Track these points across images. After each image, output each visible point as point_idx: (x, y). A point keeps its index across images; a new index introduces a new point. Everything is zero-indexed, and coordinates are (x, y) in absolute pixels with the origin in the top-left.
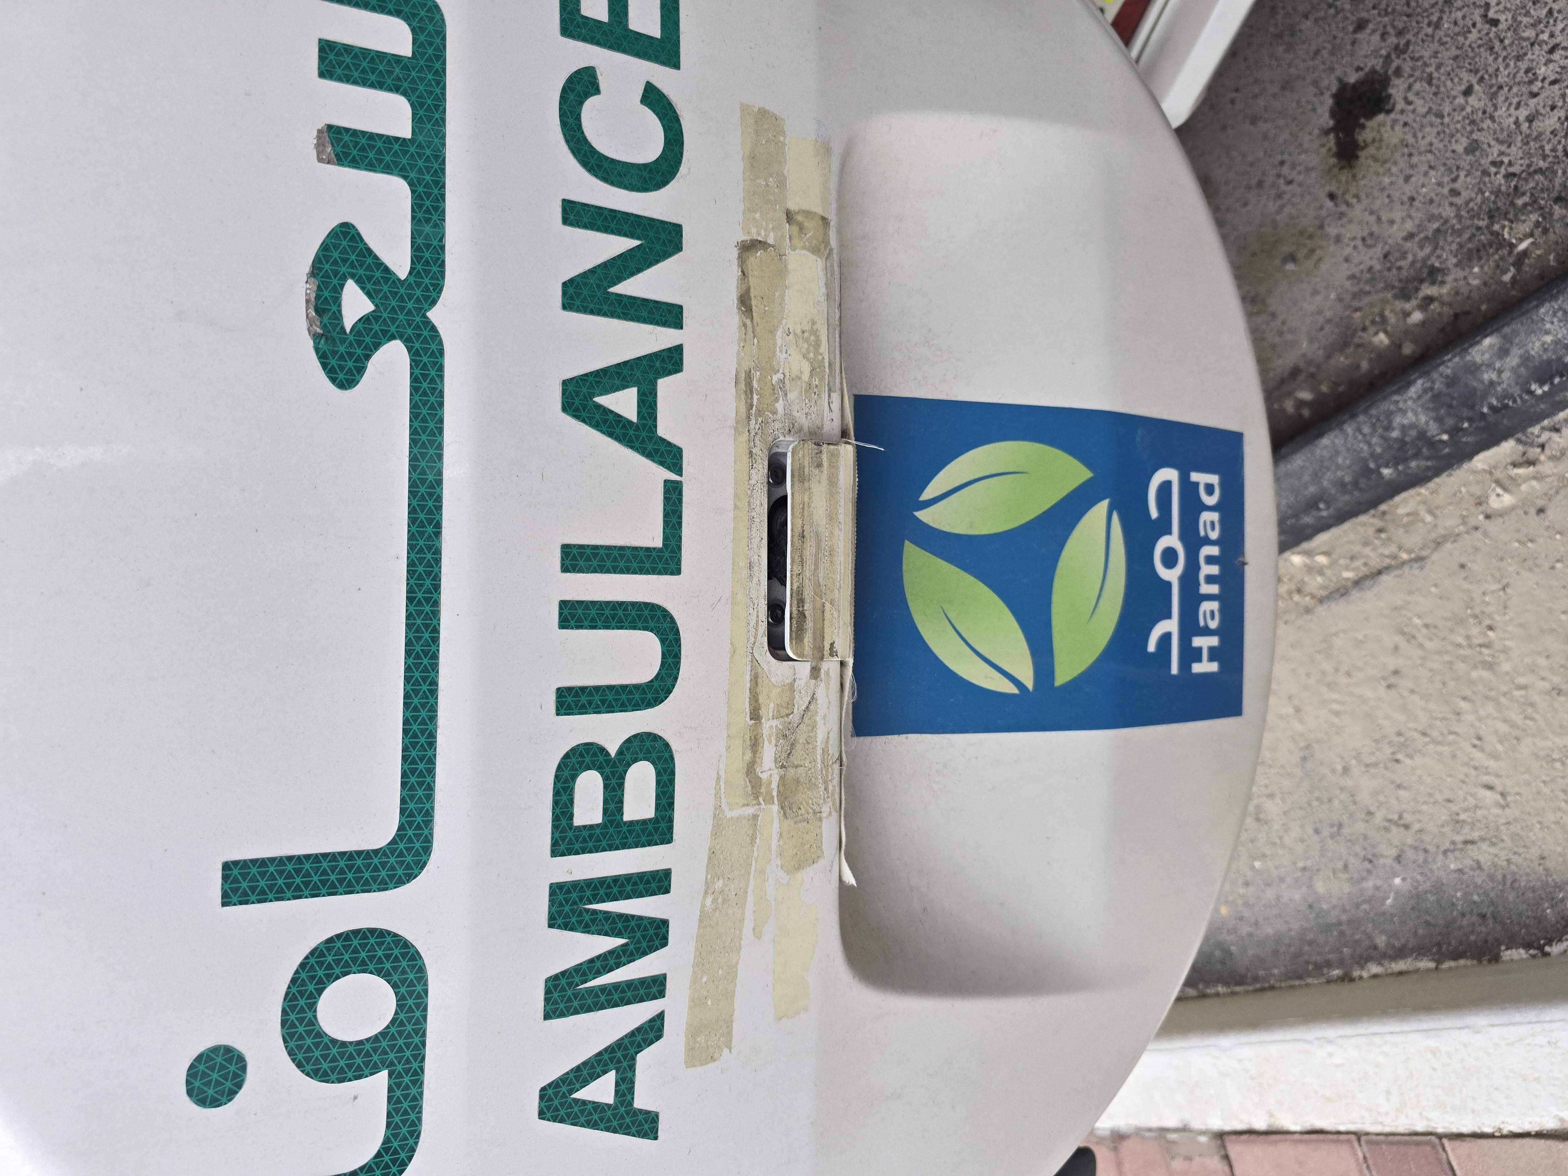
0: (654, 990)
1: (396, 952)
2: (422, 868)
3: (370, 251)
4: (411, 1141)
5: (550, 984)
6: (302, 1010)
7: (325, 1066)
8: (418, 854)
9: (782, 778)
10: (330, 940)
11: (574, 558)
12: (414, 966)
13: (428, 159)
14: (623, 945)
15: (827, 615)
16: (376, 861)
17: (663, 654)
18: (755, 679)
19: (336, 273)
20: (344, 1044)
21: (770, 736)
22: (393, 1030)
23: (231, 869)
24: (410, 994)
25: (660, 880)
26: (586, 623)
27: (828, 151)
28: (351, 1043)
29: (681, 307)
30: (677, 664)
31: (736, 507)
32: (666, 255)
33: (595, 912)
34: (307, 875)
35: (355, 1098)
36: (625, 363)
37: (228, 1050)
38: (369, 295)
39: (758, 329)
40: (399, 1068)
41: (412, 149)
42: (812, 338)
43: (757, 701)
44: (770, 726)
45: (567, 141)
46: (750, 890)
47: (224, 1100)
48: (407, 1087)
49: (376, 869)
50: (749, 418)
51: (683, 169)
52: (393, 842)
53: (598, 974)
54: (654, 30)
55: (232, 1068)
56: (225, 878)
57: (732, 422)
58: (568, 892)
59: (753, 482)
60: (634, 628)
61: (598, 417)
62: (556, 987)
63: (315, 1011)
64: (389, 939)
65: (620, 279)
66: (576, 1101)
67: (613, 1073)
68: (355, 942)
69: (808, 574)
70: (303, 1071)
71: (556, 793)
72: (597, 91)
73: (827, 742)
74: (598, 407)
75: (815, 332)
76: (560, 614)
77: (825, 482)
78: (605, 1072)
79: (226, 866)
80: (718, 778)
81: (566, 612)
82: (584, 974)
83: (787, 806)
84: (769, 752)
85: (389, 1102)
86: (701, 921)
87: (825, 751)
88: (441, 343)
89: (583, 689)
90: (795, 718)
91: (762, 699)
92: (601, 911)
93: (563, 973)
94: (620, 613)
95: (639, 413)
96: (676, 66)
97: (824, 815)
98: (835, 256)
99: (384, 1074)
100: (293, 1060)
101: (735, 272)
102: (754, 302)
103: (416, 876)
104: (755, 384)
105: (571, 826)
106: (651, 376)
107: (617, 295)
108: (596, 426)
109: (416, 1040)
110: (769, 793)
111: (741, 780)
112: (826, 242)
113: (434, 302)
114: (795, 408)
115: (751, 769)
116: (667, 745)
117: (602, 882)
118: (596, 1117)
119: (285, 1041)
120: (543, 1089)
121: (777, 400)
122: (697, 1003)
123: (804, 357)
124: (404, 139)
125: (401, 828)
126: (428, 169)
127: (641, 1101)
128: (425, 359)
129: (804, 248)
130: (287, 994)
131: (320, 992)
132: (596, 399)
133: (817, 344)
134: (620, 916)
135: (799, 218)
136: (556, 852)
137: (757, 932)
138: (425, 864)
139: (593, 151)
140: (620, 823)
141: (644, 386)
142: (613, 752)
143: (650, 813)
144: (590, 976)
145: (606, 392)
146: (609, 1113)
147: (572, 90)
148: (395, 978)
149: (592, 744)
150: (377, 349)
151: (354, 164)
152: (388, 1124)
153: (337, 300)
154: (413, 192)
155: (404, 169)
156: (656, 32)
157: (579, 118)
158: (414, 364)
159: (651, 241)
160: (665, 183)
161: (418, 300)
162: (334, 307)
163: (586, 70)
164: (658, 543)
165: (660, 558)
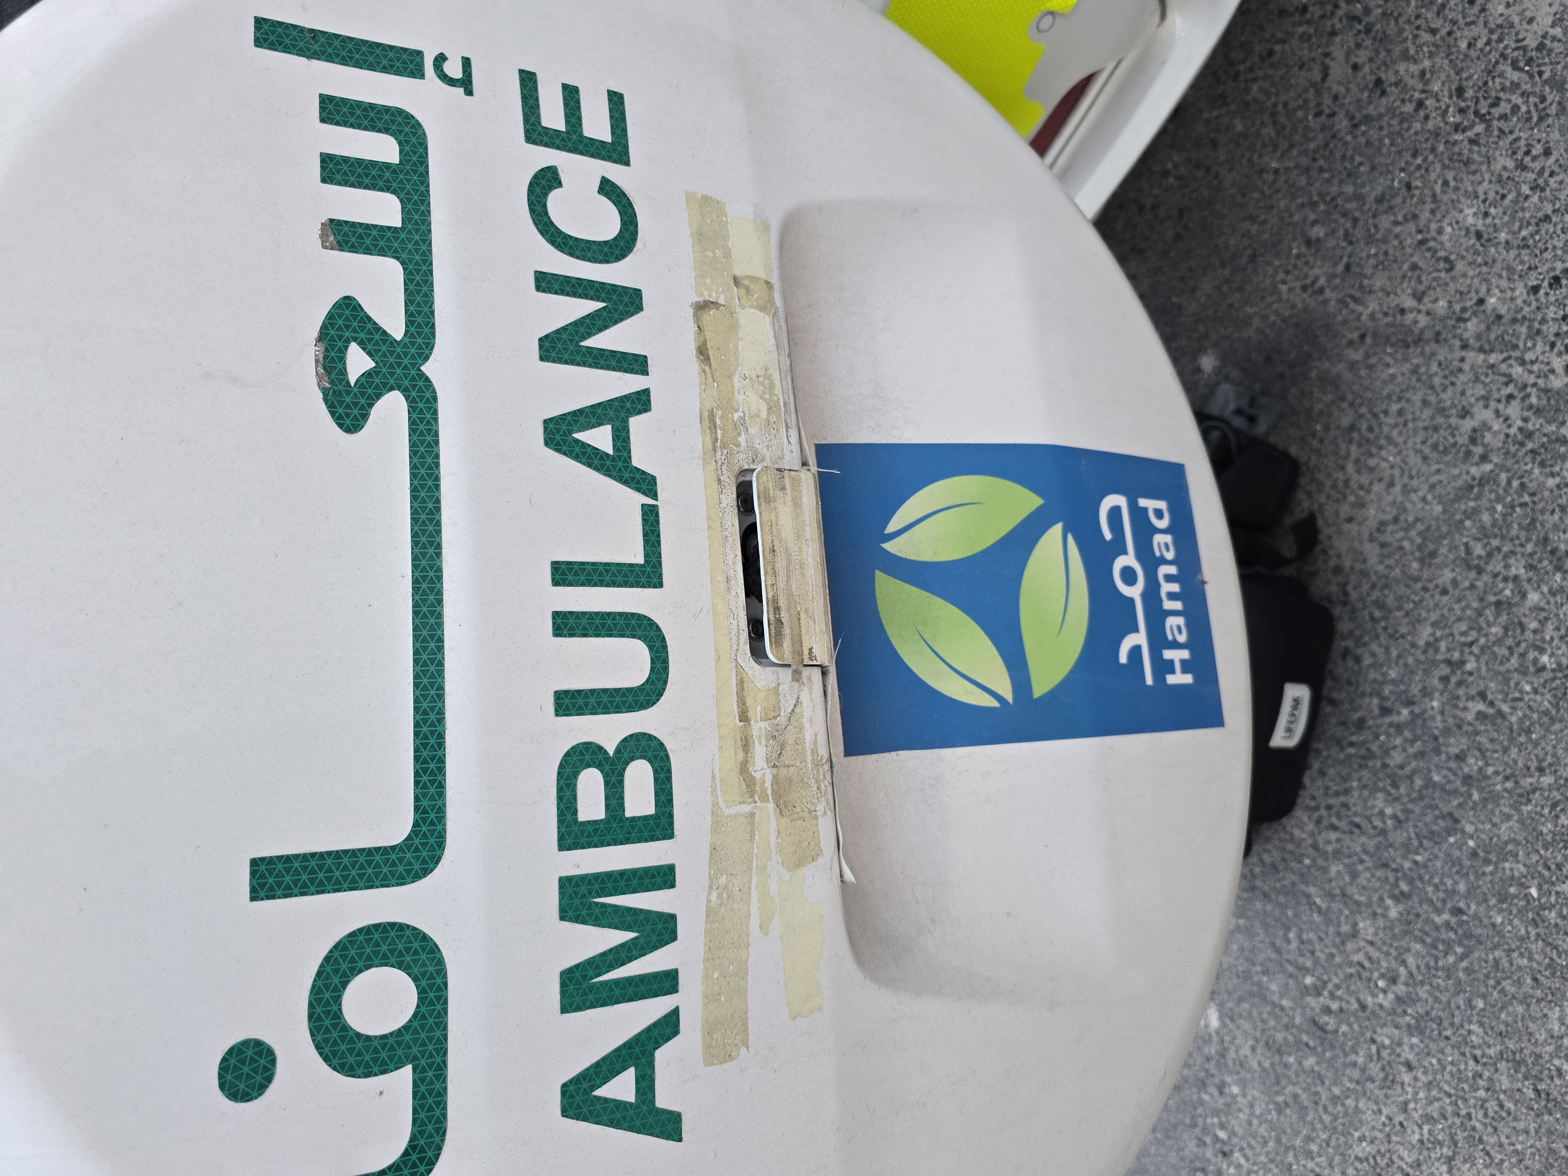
0: (667, 984)
1: (416, 945)
2: (437, 862)
3: (369, 319)
4: (437, 1139)
5: (564, 977)
6: (328, 1003)
7: (351, 1059)
8: (432, 849)
9: (775, 777)
10: (352, 934)
11: (563, 573)
12: (433, 959)
13: (417, 243)
14: (633, 939)
15: (803, 622)
16: (393, 856)
17: (652, 659)
18: (741, 683)
19: (340, 337)
20: (368, 1038)
21: (760, 737)
22: (415, 1024)
23: (258, 865)
24: (431, 986)
25: (665, 875)
26: (578, 632)
27: (767, 228)
28: (375, 1037)
29: (646, 357)
30: (666, 669)
31: (709, 527)
32: (629, 314)
33: (604, 905)
34: (330, 870)
35: (381, 1093)
36: (599, 404)
37: (258, 1043)
38: (370, 354)
39: (716, 374)
40: (423, 1062)
41: (403, 236)
42: (767, 382)
43: (744, 704)
44: (759, 728)
45: (536, 224)
46: (753, 886)
47: (255, 1094)
48: (431, 1083)
49: (394, 864)
50: (715, 450)
51: (639, 244)
52: (409, 838)
53: (611, 967)
54: (606, 136)
55: (263, 1062)
56: (253, 874)
57: (699, 453)
58: (577, 885)
59: (723, 505)
60: (622, 636)
61: (577, 450)
62: (571, 980)
63: (340, 1004)
64: (408, 932)
65: (589, 335)
66: (598, 1098)
67: (632, 1070)
68: (377, 936)
69: (781, 585)
70: (330, 1066)
71: (560, 790)
72: (560, 185)
73: (815, 743)
74: (577, 441)
75: (768, 377)
76: (554, 623)
77: (790, 503)
78: (625, 1069)
79: (254, 863)
80: (713, 777)
81: (559, 621)
82: (597, 967)
83: (782, 806)
84: (760, 753)
85: (414, 1097)
86: (707, 916)
87: (814, 751)
88: (434, 391)
89: (579, 692)
90: (782, 720)
91: (749, 701)
92: (609, 905)
93: (577, 966)
94: (609, 622)
95: (614, 446)
96: (627, 163)
97: (819, 813)
98: (781, 314)
99: (409, 1068)
100: (321, 1054)
101: (692, 327)
102: (711, 353)
103: (432, 871)
104: (718, 421)
105: (575, 821)
106: (623, 415)
107: (588, 348)
108: (577, 458)
109: (438, 1033)
110: (764, 791)
111: (735, 779)
112: (771, 302)
113: (427, 358)
114: (757, 441)
115: (744, 768)
116: (662, 745)
117: (609, 876)
118: (618, 1115)
119: (312, 1035)
120: (564, 1086)
121: (739, 434)
122: (711, 999)
123: (761, 397)
124: (395, 228)
125: (416, 824)
126: (417, 251)
127: (663, 1100)
128: (421, 405)
129: (752, 307)
130: (313, 987)
131: (345, 985)
132: (575, 435)
133: (772, 386)
134: (629, 909)
135: (746, 282)
136: (564, 845)
137: (764, 927)
138: (440, 858)
139: (559, 232)
140: (622, 819)
141: (617, 424)
142: (611, 752)
143: (650, 810)
144: (604, 970)
145: (583, 429)
146: (631, 1112)
147: (538, 184)
148: (416, 970)
149: (590, 743)
150: (378, 399)
151: (354, 249)
152: (415, 1121)
153: (342, 359)
154: (405, 269)
155: (396, 251)
156: (607, 138)
157: (545, 206)
158: (412, 409)
159: (615, 303)
160: (624, 256)
161: (413, 357)
162: (340, 366)
163: (549, 168)
164: (640, 560)
165: (643, 573)
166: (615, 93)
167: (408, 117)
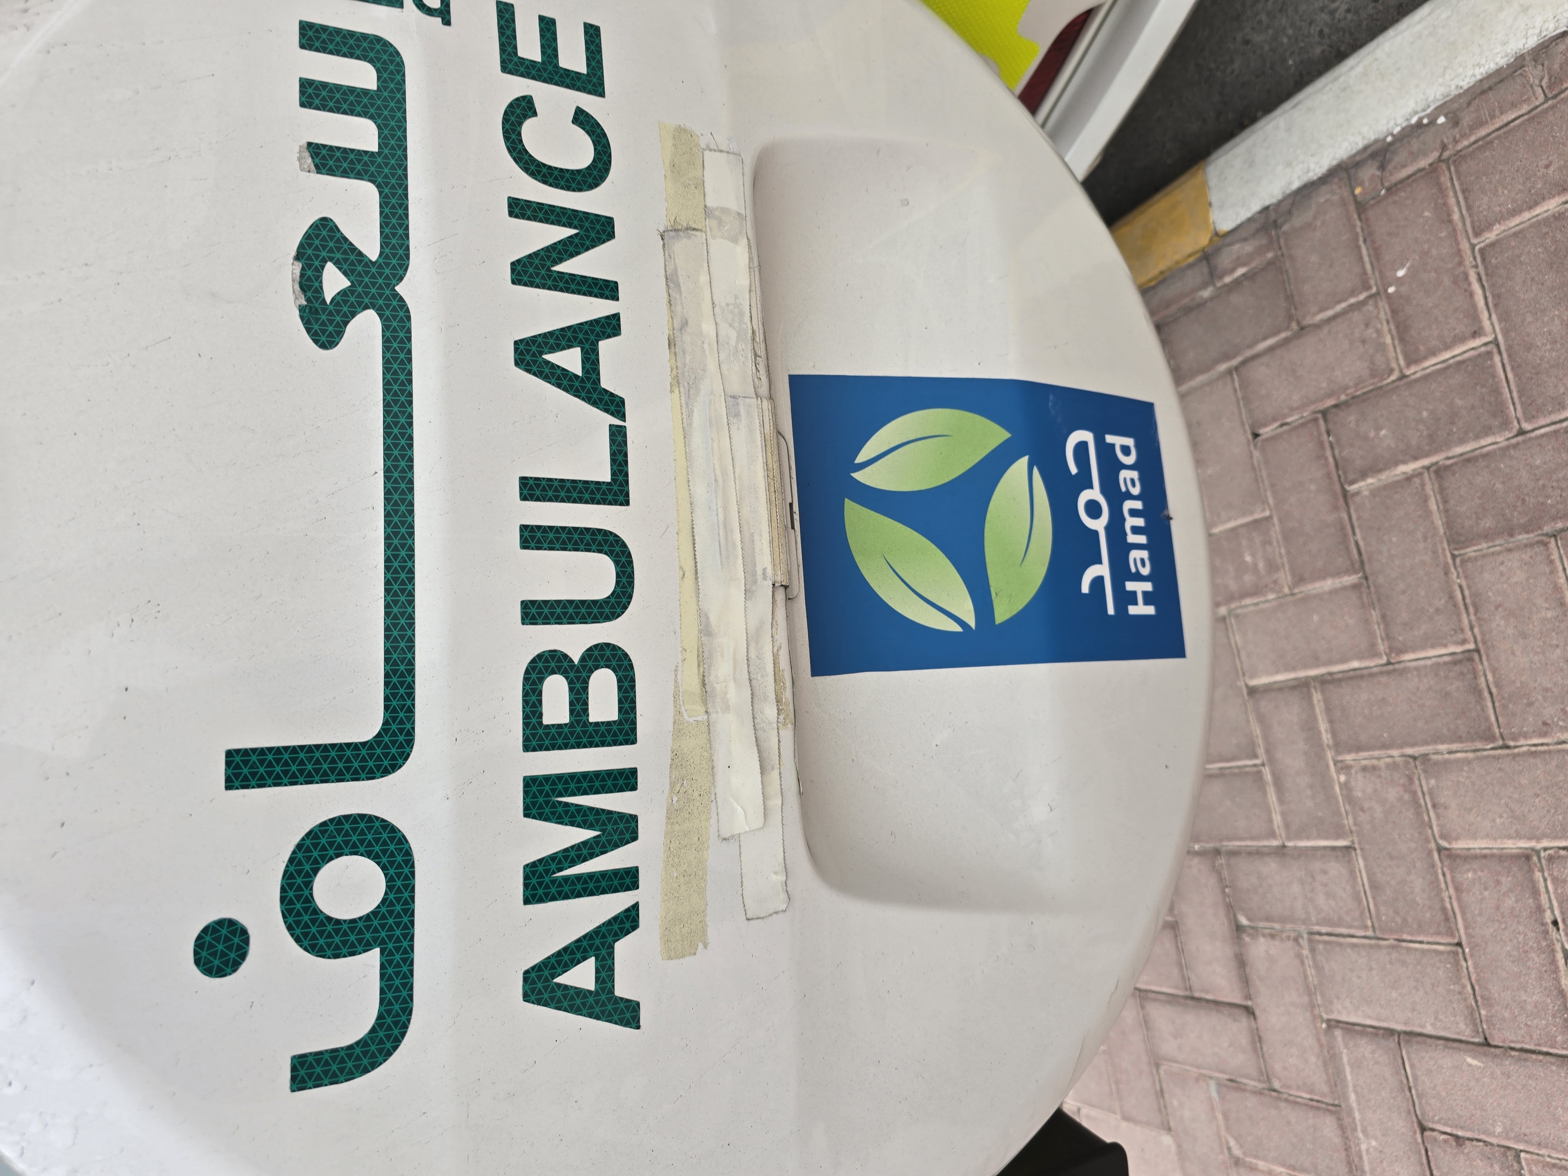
0: (628, 881)
1: (385, 836)
2: (406, 759)
3: (346, 239)
4: (404, 1018)
5: (528, 870)
6: (299, 888)
7: (321, 942)
8: (401, 746)
10: (324, 824)
11: (531, 489)
12: (401, 850)
13: (393, 167)
14: (594, 838)
16: (363, 752)
17: (618, 574)
19: (317, 256)
20: (338, 922)
22: (383, 909)
23: (233, 756)
24: (399, 875)
25: (627, 778)
26: (545, 545)
27: (741, 159)
28: (345, 921)
29: (616, 283)
30: (631, 583)
32: (601, 241)
33: (567, 804)
34: (302, 763)
35: (350, 972)
36: (569, 328)
37: (232, 923)
38: (345, 273)
39: (686, 302)
40: (390, 946)
41: (379, 160)
42: (736, 310)
45: (510, 152)
47: (228, 971)
48: (399, 965)
49: (364, 760)
51: (612, 174)
52: (379, 735)
53: (573, 863)
54: (581, 68)
55: (237, 940)
56: (228, 764)
58: (541, 784)
60: (590, 550)
61: (547, 370)
62: (534, 873)
63: (311, 889)
65: (561, 260)
66: (559, 985)
67: (592, 961)
68: (347, 826)
70: (301, 946)
71: (526, 694)
72: (535, 114)
74: (547, 362)
76: (521, 536)
78: (585, 958)
79: (230, 754)
80: (676, 687)
81: (526, 534)
82: (561, 862)
85: (382, 978)
86: (668, 818)
88: (408, 311)
89: (546, 602)
92: (572, 804)
93: (540, 861)
94: (576, 537)
95: (583, 368)
96: (602, 95)
98: (753, 244)
99: (376, 951)
100: (292, 935)
101: (661, 255)
102: (681, 280)
103: (401, 767)
105: (540, 724)
106: (593, 338)
107: (559, 272)
108: (546, 379)
109: (405, 920)
111: (697, 689)
112: (743, 233)
113: (401, 279)
115: (707, 681)
116: (626, 656)
117: (572, 778)
118: (578, 1002)
119: (285, 917)
120: (526, 972)
122: (670, 896)
123: (730, 325)
124: (372, 153)
125: (386, 723)
126: (393, 175)
127: (622, 989)
128: (395, 324)
129: (724, 238)
130: (286, 872)
131: (316, 871)
132: (545, 357)
133: (741, 315)
134: (591, 809)
135: (717, 213)
136: (528, 747)
138: (408, 755)
139: (532, 159)
140: (587, 724)
141: (587, 346)
142: (576, 660)
143: (613, 715)
144: (566, 865)
145: (553, 350)
146: (591, 999)
147: (513, 113)
148: (384, 860)
149: (555, 651)
150: (353, 317)
151: (331, 172)
152: (382, 1001)
153: (319, 278)
154: (380, 193)
155: (372, 175)
156: (583, 69)
157: (519, 134)
158: (386, 328)
159: (587, 230)
160: (597, 185)
161: (387, 277)
162: (316, 284)
163: (524, 98)
164: (607, 478)
165: (610, 490)
166: (591, 26)
167: (386, 44)
